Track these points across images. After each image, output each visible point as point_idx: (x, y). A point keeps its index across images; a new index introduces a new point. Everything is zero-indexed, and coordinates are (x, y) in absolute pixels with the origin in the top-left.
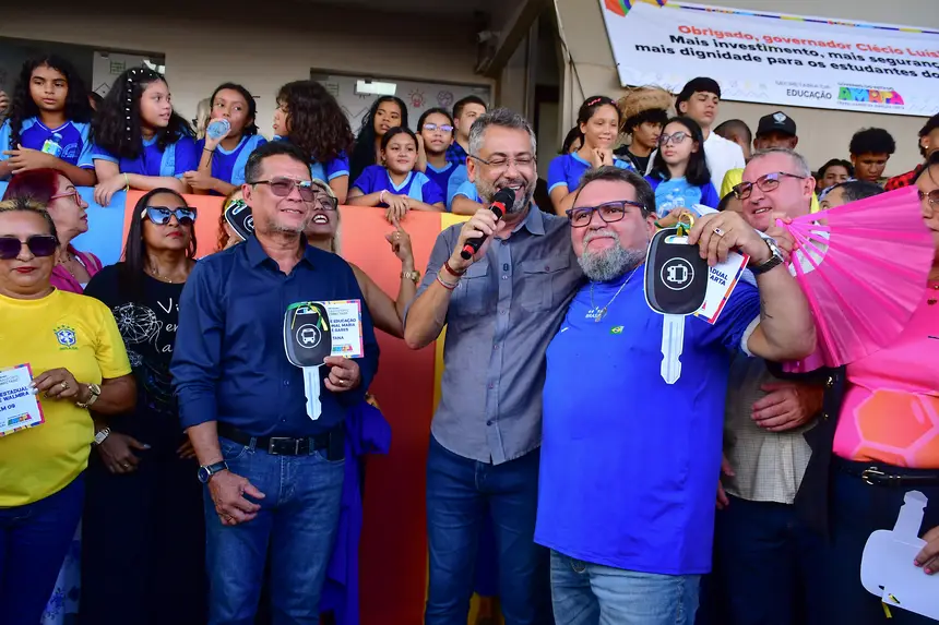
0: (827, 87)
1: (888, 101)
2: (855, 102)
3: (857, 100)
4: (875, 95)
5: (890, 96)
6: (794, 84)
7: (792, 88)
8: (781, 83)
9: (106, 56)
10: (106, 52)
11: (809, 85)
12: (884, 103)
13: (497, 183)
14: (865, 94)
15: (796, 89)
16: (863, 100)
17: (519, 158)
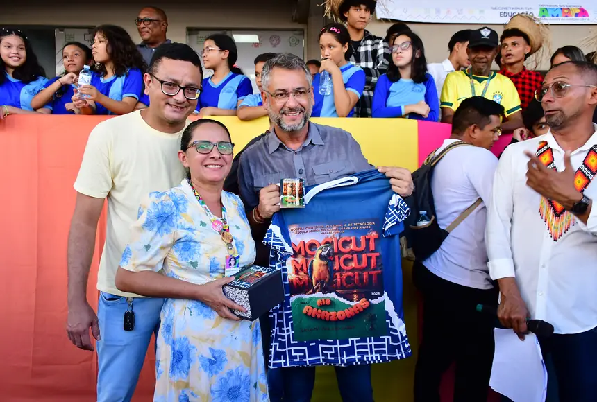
0: (530, 8)
1: (577, 15)
2: (552, 18)
3: (553, 16)
4: (566, 11)
5: (578, 11)
6: (506, 8)
7: (504, 11)
8: (495, 8)
9: (62, 31)
10: (62, 28)
11: (516, 8)
12: (574, 17)
13: (282, 111)
14: (559, 12)
15: (507, 11)
16: (557, 16)
17: (298, 92)
